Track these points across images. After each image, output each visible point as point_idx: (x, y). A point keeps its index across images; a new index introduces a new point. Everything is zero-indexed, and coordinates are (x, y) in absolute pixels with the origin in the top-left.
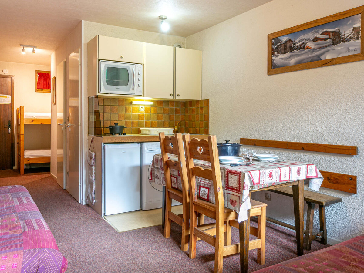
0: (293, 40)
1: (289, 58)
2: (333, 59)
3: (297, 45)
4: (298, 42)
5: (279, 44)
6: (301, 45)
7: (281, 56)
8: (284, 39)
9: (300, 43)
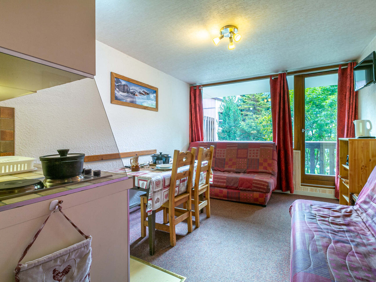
0: (129, 87)
1: (126, 97)
2: (148, 107)
3: (131, 91)
4: (132, 89)
5: (119, 84)
6: (133, 92)
7: (121, 93)
8: (123, 83)
9: (132, 91)
